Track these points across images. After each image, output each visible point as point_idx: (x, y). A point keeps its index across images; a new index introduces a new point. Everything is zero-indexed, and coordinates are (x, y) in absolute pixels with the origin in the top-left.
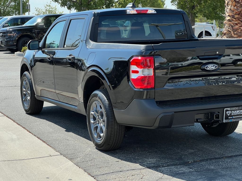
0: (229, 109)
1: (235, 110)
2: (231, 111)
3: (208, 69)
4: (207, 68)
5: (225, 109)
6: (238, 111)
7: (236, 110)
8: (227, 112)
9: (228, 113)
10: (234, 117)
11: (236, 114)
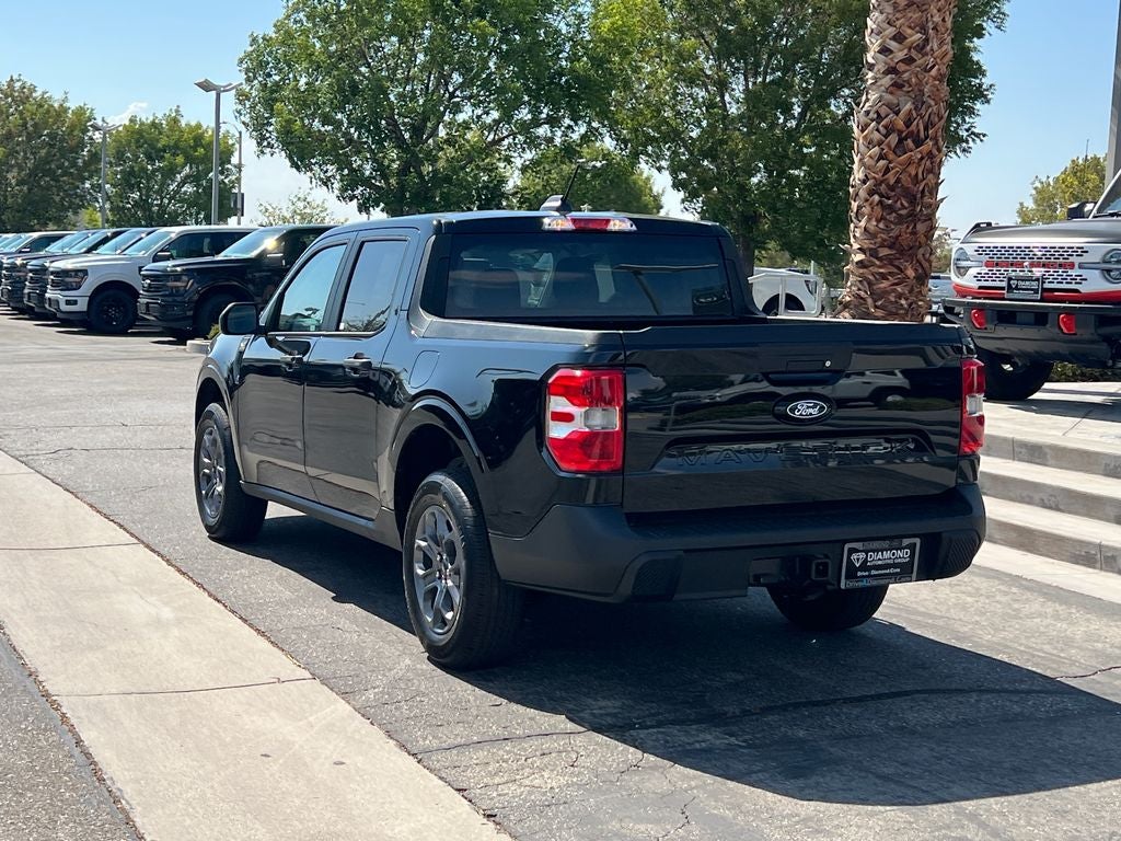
0: (859, 545)
1: (878, 551)
3: (797, 415)
4: (792, 410)
5: (848, 546)
6: (887, 555)
7: (882, 551)
8: (854, 556)
9: (856, 558)
10: (874, 572)
11: (880, 562)
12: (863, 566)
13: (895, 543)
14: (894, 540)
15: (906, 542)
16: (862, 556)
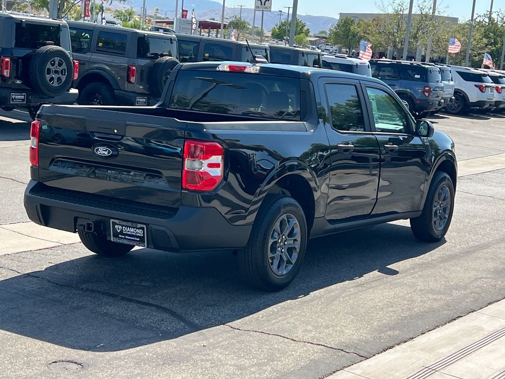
0: (117, 221)
1: (127, 227)
2: (122, 226)
3: (98, 153)
4: (97, 151)
5: (112, 220)
6: (132, 230)
8: (116, 227)
10: (127, 237)
11: (129, 233)
12: (121, 233)
13: (134, 225)
14: (134, 223)
15: (139, 226)
16: (120, 227)
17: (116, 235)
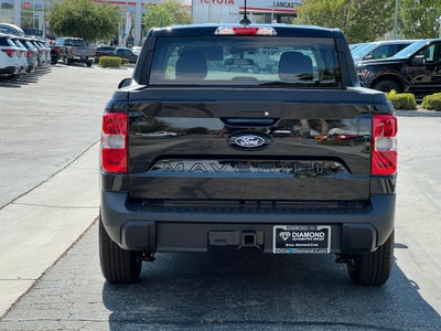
0: (284, 227)
1: (300, 232)
2: (291, 232)
3: (242, 144)
4: (239, 141)
5: (275, 227)
6: (307, 235)
7: (303, 232)
8: (282, 234)
9: (285, 236)
10: (298, 245)
11: (302, 239)
12: (290, 240)
14: (311, 226)
15: (319, 228)
16: (288, 234)
17: (281, 244)
